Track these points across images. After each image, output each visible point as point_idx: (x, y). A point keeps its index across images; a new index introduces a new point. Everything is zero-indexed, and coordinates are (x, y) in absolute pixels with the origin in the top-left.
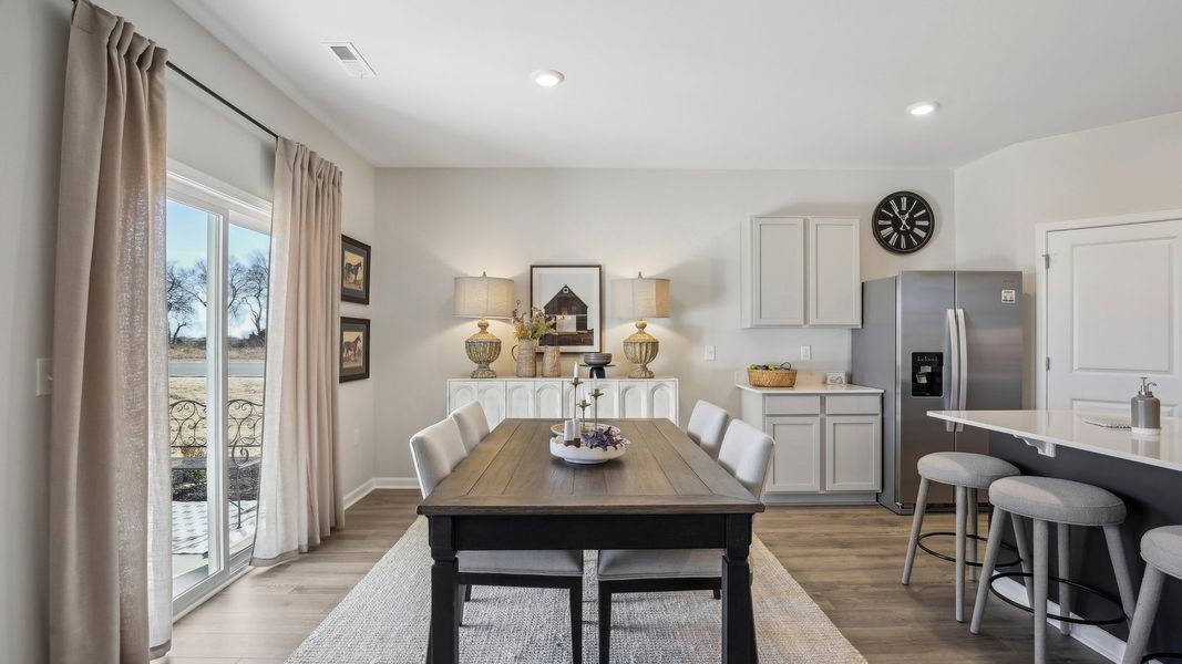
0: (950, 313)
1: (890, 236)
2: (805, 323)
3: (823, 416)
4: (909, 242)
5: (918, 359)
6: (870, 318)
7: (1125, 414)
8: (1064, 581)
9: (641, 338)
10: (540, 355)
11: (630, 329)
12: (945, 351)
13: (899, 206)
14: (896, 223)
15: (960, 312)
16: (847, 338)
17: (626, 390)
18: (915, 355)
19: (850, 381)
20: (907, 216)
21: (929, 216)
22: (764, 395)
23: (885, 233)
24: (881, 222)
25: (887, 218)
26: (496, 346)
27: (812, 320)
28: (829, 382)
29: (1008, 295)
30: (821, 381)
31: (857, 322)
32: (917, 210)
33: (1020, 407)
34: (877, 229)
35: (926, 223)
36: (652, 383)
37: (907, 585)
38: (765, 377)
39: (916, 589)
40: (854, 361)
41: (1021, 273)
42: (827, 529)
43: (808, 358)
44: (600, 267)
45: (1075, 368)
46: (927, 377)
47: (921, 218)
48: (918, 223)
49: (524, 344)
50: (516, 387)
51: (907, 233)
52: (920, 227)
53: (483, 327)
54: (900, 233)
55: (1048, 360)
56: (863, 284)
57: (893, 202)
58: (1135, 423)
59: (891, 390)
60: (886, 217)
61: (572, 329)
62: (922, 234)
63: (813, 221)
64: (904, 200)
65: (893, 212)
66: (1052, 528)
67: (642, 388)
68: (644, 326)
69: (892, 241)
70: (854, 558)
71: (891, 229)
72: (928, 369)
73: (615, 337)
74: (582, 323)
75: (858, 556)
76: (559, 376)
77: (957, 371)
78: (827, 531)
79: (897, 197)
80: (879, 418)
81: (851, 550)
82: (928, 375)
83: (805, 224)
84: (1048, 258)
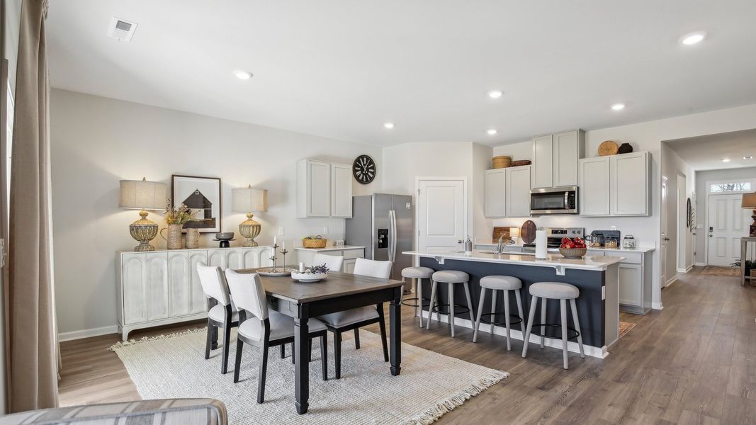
0: (390, 212)
1: (360, 175)
2: (330, 216)
4: (367, 179)
5: (380, 232)
6: (356, 214)
9: (250, 223)
10: (184, 234)
11: (242, 218)
12: (389, 229)
13: (363, 162)
14: (362, 169)
15: (394, 212)
16: (343, 223)
17: (246, 253)
18: (379, 230)
19: (345, 243)
20: (366, 166)
21: (373, 168)
23: (358, 173)
24: (356, 168)
26: (155, 228)
27: (333, 214)
28: (336, 244)
29: (408, 205)
30: (332, 244)
31: (350, 215)
32: (369, 164)
34: (355, 171)
35: (373, 171)
36: (260, 248)
38: (313, 243)
40: (347, 234)
41: (412, 196)
43: (327, 233)
44: (220, 179)
45: (427, 234)
47: (371, 168)
48: (370, 170)
49: (173, 227)
50: (175, 256)
51: (366, 175)
52: (371, 172)
53: (144, 216)
54: (364, 174)
55: (419, 231)
56: (353, 197)
57: (361, 159)
58: (466, 250)
59: (369, 247)
60: (358, 167)
61: (202, 218)
62: (371, 175)
63: (333, 166)
64: (365, 159)
65: (361, 164)
67: (255, 252)
68: (252, 216)
69: (360, 178)
71: (360, 172)
72: (383, 236)
73: (231, 222)
74: (207, 214)
76: (198, 248)
77: (393, 237)
79: (362, 157)
82: (382, 239)
83: (331, 166)
84: (419, 191)
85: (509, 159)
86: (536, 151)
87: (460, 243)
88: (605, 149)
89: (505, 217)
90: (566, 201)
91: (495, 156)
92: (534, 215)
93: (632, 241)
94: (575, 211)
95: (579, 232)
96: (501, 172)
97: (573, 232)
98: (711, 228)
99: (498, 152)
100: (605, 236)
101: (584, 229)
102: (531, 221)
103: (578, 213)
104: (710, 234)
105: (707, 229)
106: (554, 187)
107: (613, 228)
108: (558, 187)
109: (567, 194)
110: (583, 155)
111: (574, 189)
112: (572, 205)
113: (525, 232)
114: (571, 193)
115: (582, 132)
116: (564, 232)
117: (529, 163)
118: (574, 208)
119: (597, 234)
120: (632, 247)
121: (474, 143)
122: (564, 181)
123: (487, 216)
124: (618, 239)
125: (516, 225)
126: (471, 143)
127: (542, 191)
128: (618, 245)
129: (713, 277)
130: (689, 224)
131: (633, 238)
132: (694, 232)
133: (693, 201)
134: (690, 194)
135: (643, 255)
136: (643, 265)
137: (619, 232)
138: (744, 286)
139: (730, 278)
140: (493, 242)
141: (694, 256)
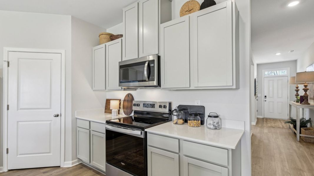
45: (19, 108)
55: (8, 104)
84: (8, 63)
88: (187, 10)
93: (216, 120)
94: (156, 84)
95: (165, 107)
96: (102, 47)
97: (160, 106)
98: (266, 96)
101: (170, 104)
102: (130, 94)
103: (159, 86)
104: (265, 99)
105: (263, 97)
106: (140, 58)
107: (198, 102)
109: (146, 64)
113: (126, 104)
114: (151, 63)
117: (122, 36)
118: (154, 80)
120: (216, 128)
123: (94, 89)
126: (71, 17)
129: (273, 130)
130: (255, 95)
131: (217, 117)
132: (257, 99)
133: (256, 81)
134: (255, 76)
135: (230, 152)
136: (230, 167)
137: (203, 108)
138: (300, 141)
139: (284, 130)
140: (105, 112)
141: (257, 113)
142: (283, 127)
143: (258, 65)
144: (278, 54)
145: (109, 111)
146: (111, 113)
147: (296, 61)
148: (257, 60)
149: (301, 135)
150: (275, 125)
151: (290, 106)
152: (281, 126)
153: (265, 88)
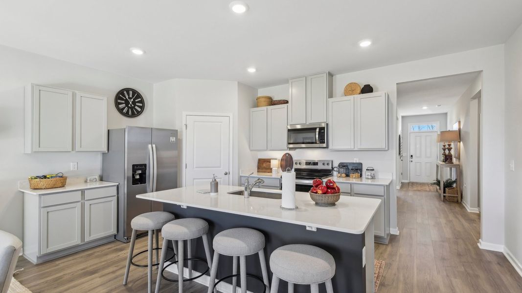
0: (150, 146)
1: (124, 108)
2: (73, 150)
3: (82, 201)
4: (133, 112)
5: (135, 168)
6: (112, 148)
7: (208, 187)
8: (190, 259)
12: (147, 163)
13: (129, 95)
14: (127, 103)
15: (154, 146)
16: (99, 158)
18: (133, 166)
19: (102, 179)
20: (132, 100)
21: (142, 102)
22: (40, 195)
23: (121, 106)
24: (119, 101)
25: (122, 99)
27: (78, 148)
28: (88, 181)
29: (173, 139)
30: (83, 181)
31: (105, 150)
32: (137, 98)
33: (176, 187)
34: (117, 104)
35: (141, 105)
37: (126, 284)
38: (43, 183)
39: (130, 285)
40: (103, 169)
41: (177, 130)
42: (82, 266)
43: (76, 169)
45: (195, 167)
46: (139, 175)
47: (139, 102)
48: (137, 104)
51: (132, 108)
52: (138, 106)
54: (129, 108)
55: (186, 164)
56: (109, 130)
57: (125, 92)
59: (122, 183)
62: (139, 109)
63: (79, 94)
64: (131, 92)
65: (126, 98)
66: (185, 242)
69: (125, 111)
70: (98, 279)
71: (124, 105)
72: (140, 172)
75: (100, 277)
77: (152, 171)
78: (82, 267)
79: (128, 90)
80: (116, 198)
81: (96, 275)
82: (140, 175)
83: (74, 95)
84: (186, 126)
85: (270, 98)
86: (293, 92)
87: (226, 174)
88: (350, 90)
89: (267, 150)
90: (317, 136)
91: (259, 95)
92: (290, 149)
93: (373, 172)
94: (325, 145)
95: (328, 164)
96: (264, 109)
97: (324, 164)
98: (412, 156)
99: (263, 92)
100: (350, 168)
101: (332, 161)
102: (288, 154)
103: (327, 147)
104: (411, 160)
105: (409, 157)
106: (307, 124)
107: (356, 160)
108: (311, 124)
109: (318, 130)
110: (331, 95)
111: (323, 125)
112: (322, 140)
113: (284, 163)
114: (322, 129)
115: (331, 75)
116: (315, 164)
117: (287, 102)
118: (324, 143)
119: (342, 166)
120: (373, 178)
121: (238, 82)
122: (315, 119)
123: (252, 149)
124: (361, 170)
125: (276, 156)
126: (237, 83)
127: (299, 127)
128: (361, 176)
129: (418, 193)
130: (399, 154)
131: (373, 170)
132: (401, 159)
133: (401, 136)
134: (400, 132)
135: (385, 188)
136: (385, 197)
137: (361, 164)
138: (443, 201)
139: (430, 193)
140: (258, 172)
141: (401, 176)
142: (430, 191)
143: (403, 117)
144: (425, 108)
145: (269, 170)
146: (271, 172)
147: (446, 114)
148: (402, 113)
149: (445, 195)
150: (422, 188)
151: (437, 166)
152: (428, 190)
153: (411, 147)
